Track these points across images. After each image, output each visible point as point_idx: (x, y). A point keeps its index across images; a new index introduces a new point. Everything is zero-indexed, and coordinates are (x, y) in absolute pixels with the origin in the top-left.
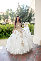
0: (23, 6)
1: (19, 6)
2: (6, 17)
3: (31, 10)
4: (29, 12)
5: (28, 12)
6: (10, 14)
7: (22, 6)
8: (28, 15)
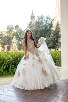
0: (42, 18)
1: (33, 18)
2: (7, 41)
3: (58, 25)
4: (54, 29)
5: (52, 29)
6: (16, 35)
7: (38, 18)
8: (52, 34)
